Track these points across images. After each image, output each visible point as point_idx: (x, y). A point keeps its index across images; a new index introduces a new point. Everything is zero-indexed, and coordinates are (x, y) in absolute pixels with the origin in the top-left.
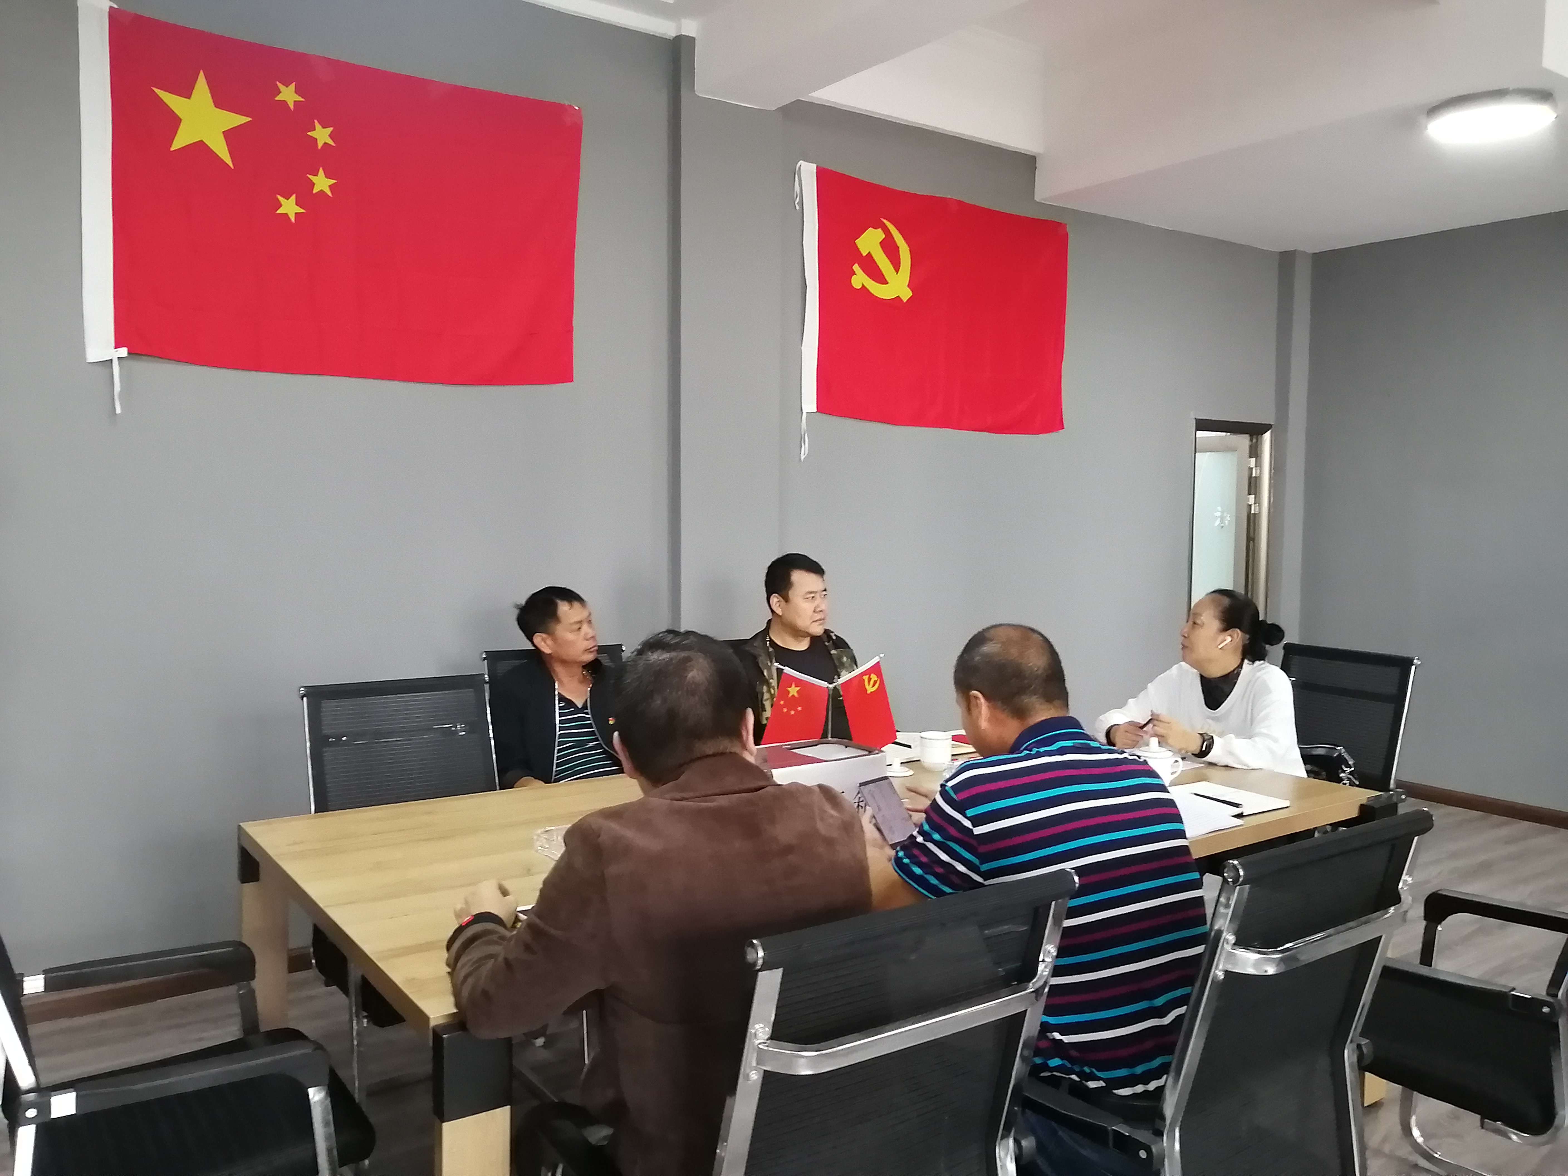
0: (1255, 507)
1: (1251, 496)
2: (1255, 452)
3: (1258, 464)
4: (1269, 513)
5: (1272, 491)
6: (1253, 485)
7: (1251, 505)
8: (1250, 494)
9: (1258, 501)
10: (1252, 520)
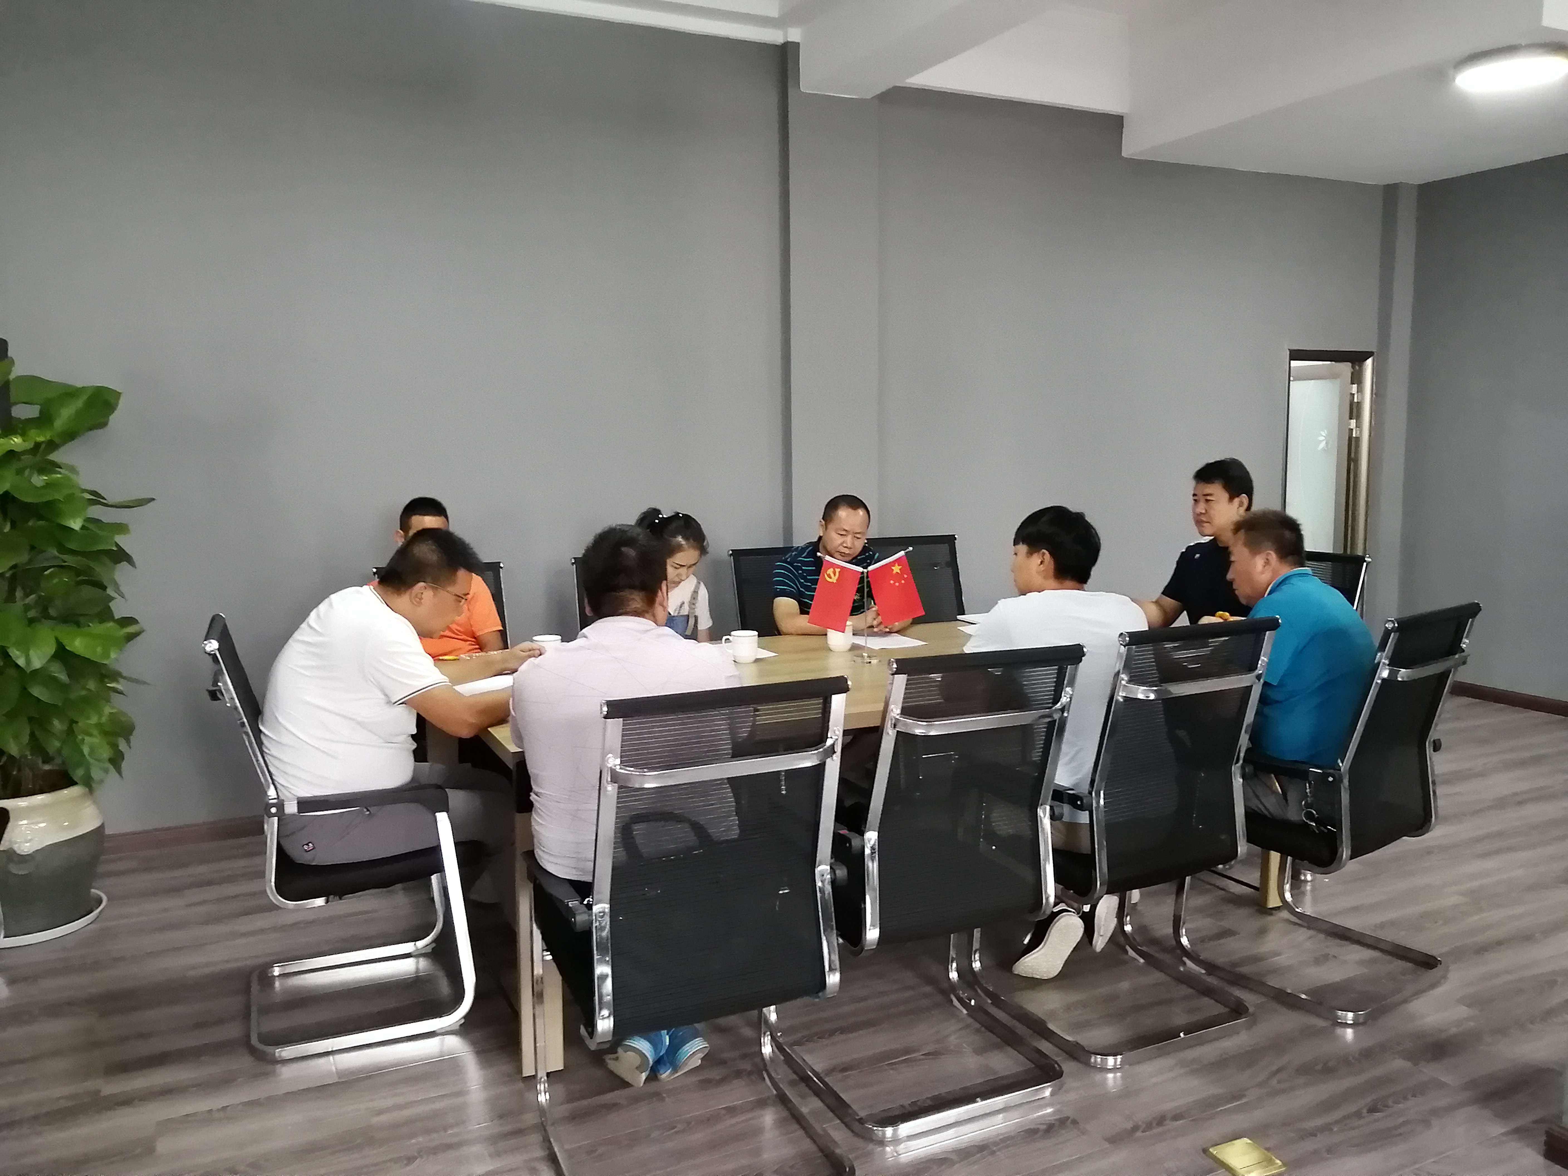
0: (1356, 430)
1: (1352, 420)
2: (1357, 378)
3: (1360, 390)
4: (1370, 436)
5: (1373, 415)
6: (1354, 411)
7: (1352, 429)
8: (1351, 419)
9: (1359, 425)
10: (1353, 444)
